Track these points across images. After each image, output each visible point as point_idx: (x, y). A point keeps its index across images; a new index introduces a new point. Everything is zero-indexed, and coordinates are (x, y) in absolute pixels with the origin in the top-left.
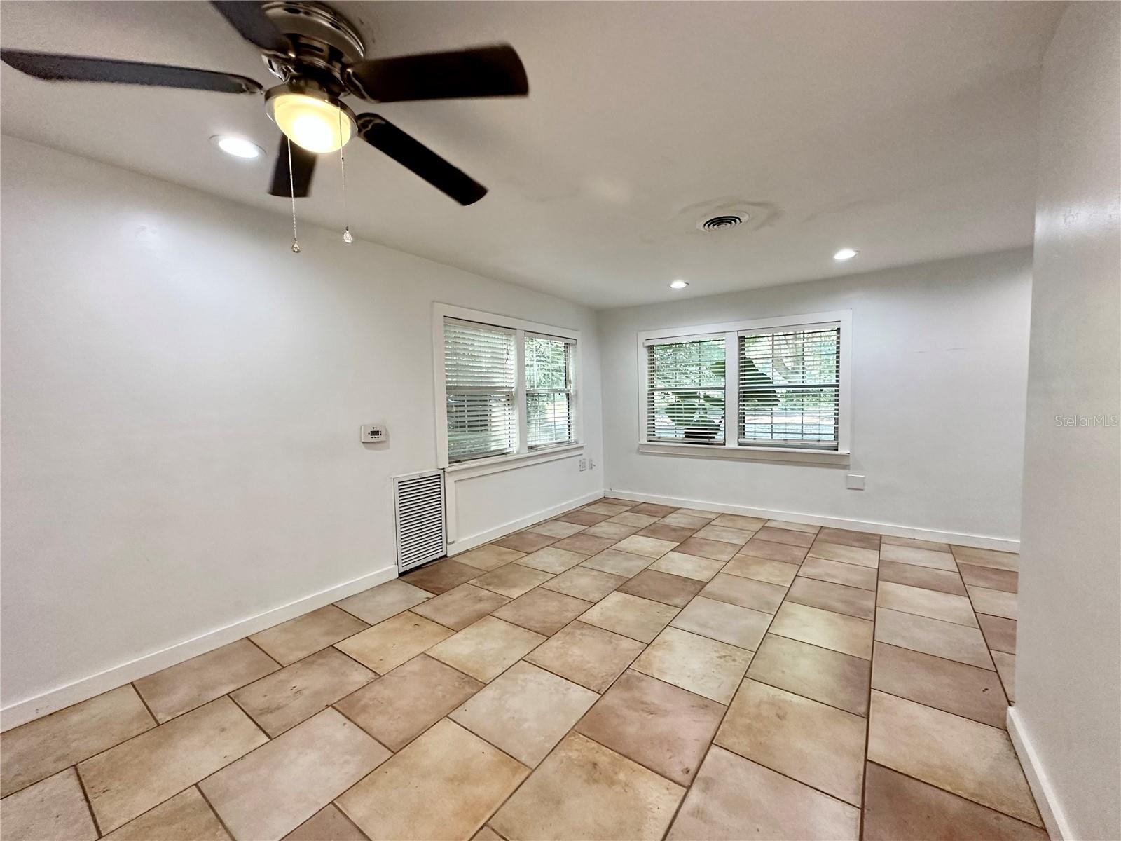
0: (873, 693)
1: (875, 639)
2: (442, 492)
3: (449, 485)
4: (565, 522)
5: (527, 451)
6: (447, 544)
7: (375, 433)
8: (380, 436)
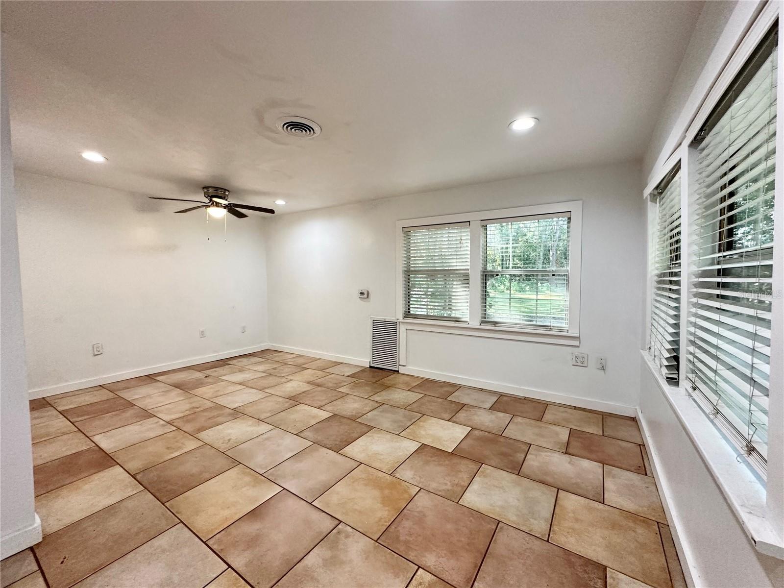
0: (142, 488)
1: (181, 525)
2: (398, 333)
3: (402, 330)
4: (494, 399)
5: (479, 324)
6: (399, 365)
7: (362, 293)
8: (364, 295)
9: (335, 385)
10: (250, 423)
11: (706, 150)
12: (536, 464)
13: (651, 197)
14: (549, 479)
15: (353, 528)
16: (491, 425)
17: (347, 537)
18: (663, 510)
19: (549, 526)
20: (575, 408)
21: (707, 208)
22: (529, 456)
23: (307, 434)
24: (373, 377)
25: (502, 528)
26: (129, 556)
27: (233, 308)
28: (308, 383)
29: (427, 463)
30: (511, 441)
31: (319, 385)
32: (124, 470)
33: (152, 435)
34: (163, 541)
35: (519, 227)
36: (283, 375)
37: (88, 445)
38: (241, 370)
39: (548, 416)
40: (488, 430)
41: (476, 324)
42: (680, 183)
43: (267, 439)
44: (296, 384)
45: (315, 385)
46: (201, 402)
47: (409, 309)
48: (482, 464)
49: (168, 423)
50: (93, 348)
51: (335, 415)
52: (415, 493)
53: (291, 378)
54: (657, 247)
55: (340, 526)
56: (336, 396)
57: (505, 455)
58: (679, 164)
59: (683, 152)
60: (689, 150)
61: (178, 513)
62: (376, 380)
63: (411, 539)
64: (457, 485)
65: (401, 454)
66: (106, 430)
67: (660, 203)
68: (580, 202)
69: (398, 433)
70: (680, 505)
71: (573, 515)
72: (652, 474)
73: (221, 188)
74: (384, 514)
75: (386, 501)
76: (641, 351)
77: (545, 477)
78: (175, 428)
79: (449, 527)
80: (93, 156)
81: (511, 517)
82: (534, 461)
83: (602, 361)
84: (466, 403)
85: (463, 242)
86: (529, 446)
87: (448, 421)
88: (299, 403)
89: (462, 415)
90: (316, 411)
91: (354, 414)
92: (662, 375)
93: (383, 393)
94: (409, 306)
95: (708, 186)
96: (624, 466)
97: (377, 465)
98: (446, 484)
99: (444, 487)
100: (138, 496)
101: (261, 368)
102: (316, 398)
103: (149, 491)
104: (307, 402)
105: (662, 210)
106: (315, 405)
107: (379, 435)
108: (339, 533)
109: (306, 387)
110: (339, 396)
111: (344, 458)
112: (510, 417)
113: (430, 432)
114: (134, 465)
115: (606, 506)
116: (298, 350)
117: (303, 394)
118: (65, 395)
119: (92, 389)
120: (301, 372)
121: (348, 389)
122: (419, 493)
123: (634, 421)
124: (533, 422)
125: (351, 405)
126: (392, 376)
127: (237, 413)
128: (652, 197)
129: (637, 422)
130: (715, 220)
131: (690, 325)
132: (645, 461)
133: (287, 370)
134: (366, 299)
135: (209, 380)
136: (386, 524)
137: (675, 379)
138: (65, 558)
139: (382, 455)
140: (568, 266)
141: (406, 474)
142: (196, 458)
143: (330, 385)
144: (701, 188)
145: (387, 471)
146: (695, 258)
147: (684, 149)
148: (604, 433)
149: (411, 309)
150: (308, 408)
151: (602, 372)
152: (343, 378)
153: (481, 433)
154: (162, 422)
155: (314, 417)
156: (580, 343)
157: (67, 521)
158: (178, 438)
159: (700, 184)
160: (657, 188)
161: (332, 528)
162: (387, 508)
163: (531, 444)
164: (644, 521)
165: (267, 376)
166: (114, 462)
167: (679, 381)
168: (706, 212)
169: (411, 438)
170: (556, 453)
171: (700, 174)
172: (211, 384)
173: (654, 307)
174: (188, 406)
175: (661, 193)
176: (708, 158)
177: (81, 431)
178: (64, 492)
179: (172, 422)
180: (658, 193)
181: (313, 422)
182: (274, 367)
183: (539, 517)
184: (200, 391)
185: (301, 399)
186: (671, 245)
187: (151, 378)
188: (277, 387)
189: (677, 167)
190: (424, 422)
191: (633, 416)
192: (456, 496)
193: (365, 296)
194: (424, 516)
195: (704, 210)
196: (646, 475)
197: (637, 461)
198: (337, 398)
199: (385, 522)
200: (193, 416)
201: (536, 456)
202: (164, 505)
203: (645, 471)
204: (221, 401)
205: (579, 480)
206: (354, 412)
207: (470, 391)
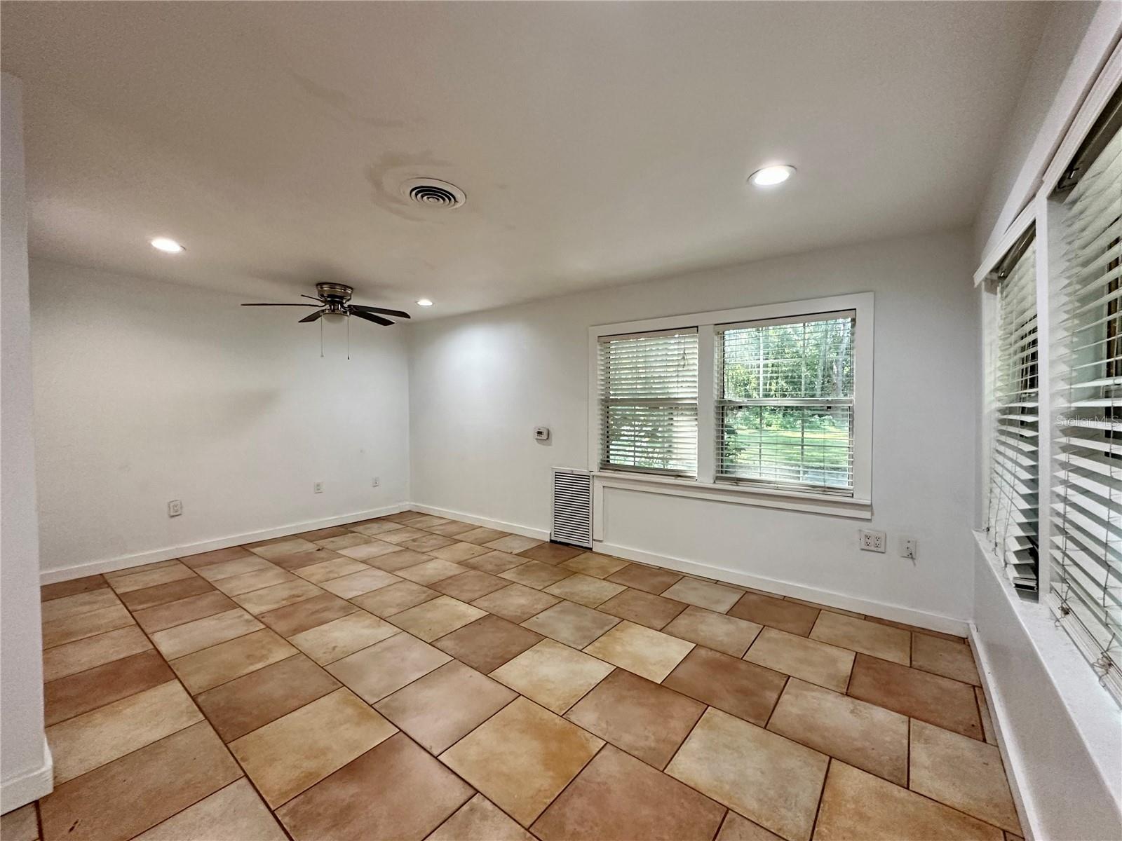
1: (245, 780)
2: (591, 492)
3: (597, 488)
4: (735, 598)
5: (712, 481)
6: (593, 540)
7: (540, 433)
8: (543, 435)
9: (495, 568)
10: (367, 622)
11: (1078, 203)
12: (795, 711)
13: (986, 285)
14: (816, 739)
15: (494, 804)
16: (726, 639)
17: (484, 817)
18: (1013, 808)
19: (812, 824)
20: (866, 617)
21: (1084, 300)
22: (785, 697)
23: (444, 643)
24: (554, 556)
25: (732, 821)
26: (162, 827)
27: (361, 451)
28: (459, 563)
29: (620, 699)
30: (758, 670)
31: (474, 568)
32: (182, 688)
33: (231, 634)
34: (213, 806)
35: (785, 333)
36: (424, 550)
37: (143, 646)
38: (367, 542)
39: (820, 630)
40: (719, 648)
41: (708, 482)
42: (1034, 259)
43: (388, 649)
44: (440, 565)
45: (467, 566)
46: (304, 588)
47: (608, 457)
48: (708, 706)
49: (255, 617)
50: (169, 507)
51: (490, 615)
52: (598, 750)
53: (435, 554)
54: (999, 364)
55: (474, 800)
56: (496, 585)
57: (744, 692)
58: (1033, 229)
59: (1040, 209)
60: (1049, 205)
61: (244, 759)
62: (558, 561)
63: (583, 830)
64: (664, 741)
65: (582, 682)
66: (171, 626)
67: (1002, 293)
68: (871, 294)
69: (580, 648)
70: (1044, 802)
71: (853, 806)
72: (996, 740)
73: (340, 285)
74: (544, 783)
75: (550, 761)
76: (974, 532)
77: (809, 735)
78: (262, 626)
79: (646, 812)
80: (167, 245)
81: (749, 803)
82: (791, 707)
83: (909, 545)
84: (689, 603)
85: (688, 357)
86: (786, 679)
87: (660, 631)
88: (440, 594)
89: (683, 622)
90: (463, 607)
91: (519, 614)
92: (1008, 579)
93: (567, 582)
94: (608, 452)
95: (1085, 264)
96: (945, 724)
97: (543, 698)
98: (647, 738)
99: (642, 743)
100: (193, 730)
101: (395, 538)
102: (466, 588)
103: (211, 723)
104: (453, 594)
105: (1006, 305)
106: (463, 599)
107: (550, 650)
108: (471, 810)
109: (454, 570)
110: (500, 586)
111: (496, 684)
112: (759, 628)
113: (629, 649)
114: (197, 681)
115: (912, 794)
116: (451, 513)
117: (449, 581)
118: (130, 571)
119: (166, 564)
120: (452, 547)
121: (514, 575)
122: (603, 752)
123: (964, 643)
124: (795, 639)
125: (515, 601)
126: (583, 556)
127: (352, 607)
128: (990, 283)
129: (969, 645)
130: (1100, 321)
131: (1057, 499)
132: (982, 714)
133: (433, 542)
134: (545, 442)
135: (322, 554)
136: (545, 801)
137: (1031, 588)
138: (76, 822)
139: (553, 682)
140: (853, 394)
141: (587, 717)
142: (284, 673)
143: (490, 567)
144: (1073, 268)
145: (558, 709)
146: (1064, 386)
147: (1041, 203)
148: (913, 663)
149: (611, 457)
150: (454, 602)
151: (910, 561)
152: (509, 558)
153: (711, 653)
154: (247, 617)
155: (459, 618)
156: (872, 514)
157: (93, 763)
158: (264, 643)
159: (1069, 260)
160: (996, 269)
161: (462, 801)
162: (551, 773)
163: (789, 676)
164: (979, 828)
165: (402, 551)
166: (172, 673)
167: (1037, 593)
168: (1082, 307)
169: (600, 656)
170: (829, 693)
171: (1070, 243)
172: (323, 560)
173: (994, 462)
174: (286, 593)
175: (1005, 277)
176: (1082, 216)
177: (140, 626)
178: (98, 717)
179: (260, 616)
180: (1000, 278)
181: (458, 625)
182: (414, 537)
183: (796, 805)
184: (305, 571)
185: (444, 588)
186: (1023, 361)
187: (244, 550)
188: (414, 568)
189: (1030, 234)
190: (622, 631)
191: (964, 636)
192: (660, 760)
193: (544, 437)
194: (609, 791)
195: (1077, 304)
196: (984, 740)
197: (968, 715)
198: (496, 587)
199: (546, 797)
200: (292, 608)
201: (797, 697)
202: (227, 746)
203: (983, 734)
204: (334, 588)
205: (867, 744)
206: (519, 611)
207: (695, 584)
